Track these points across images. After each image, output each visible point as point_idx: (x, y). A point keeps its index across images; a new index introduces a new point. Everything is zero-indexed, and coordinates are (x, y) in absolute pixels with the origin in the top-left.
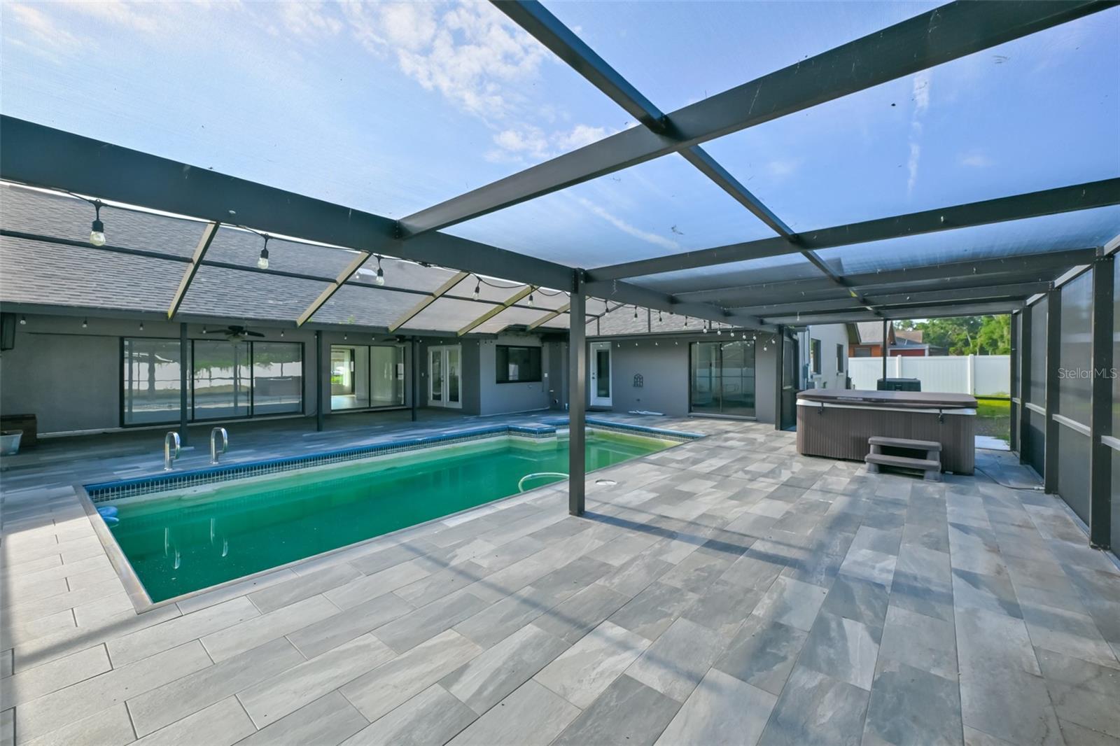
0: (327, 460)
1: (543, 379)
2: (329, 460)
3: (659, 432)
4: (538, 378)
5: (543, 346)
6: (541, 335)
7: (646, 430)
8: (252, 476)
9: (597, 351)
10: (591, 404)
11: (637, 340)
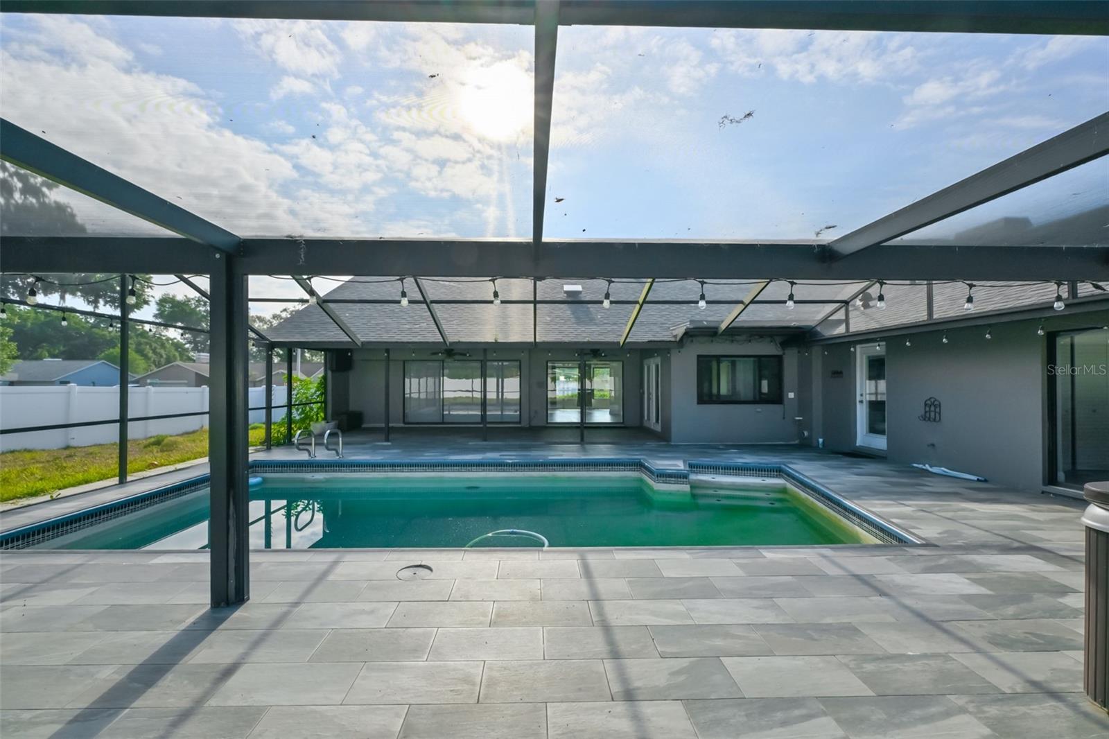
0: (412, 468)
1: (786, 402)
2: (414, 468)
3: (854, 513)
4: (776, 397)
5: (784, 354)
6: (778, 340)
7: (839, 504)
8: (351, 472)
9: (869, 357)
10: (857, 445)
11: (910, 337)
